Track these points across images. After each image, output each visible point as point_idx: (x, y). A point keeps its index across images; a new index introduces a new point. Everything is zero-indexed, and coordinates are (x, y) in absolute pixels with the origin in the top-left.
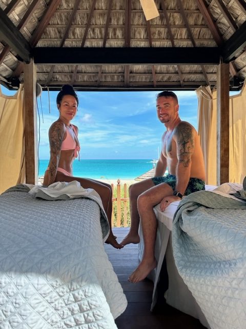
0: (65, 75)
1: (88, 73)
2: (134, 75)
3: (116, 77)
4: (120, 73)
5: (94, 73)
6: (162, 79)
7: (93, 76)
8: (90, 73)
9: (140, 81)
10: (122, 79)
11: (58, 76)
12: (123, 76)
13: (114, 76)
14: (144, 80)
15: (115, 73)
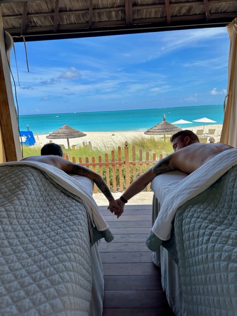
0: (45, 17)
1: (75, 11)
2: (140, 8)
3: (113, 13)
4: (119, 7)
5: (83, 10)
6: (179, 11)
7: (82, 15)
8: (77, 10)
9: (148, 17)
10: (123, 16)
11: (35, 19)
12: (124, 12)
13: (110, 12)
14: (153, 15)
15: (112, 7)
